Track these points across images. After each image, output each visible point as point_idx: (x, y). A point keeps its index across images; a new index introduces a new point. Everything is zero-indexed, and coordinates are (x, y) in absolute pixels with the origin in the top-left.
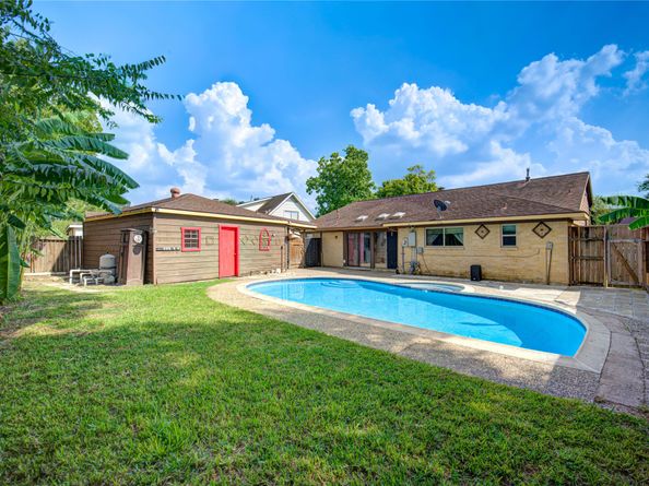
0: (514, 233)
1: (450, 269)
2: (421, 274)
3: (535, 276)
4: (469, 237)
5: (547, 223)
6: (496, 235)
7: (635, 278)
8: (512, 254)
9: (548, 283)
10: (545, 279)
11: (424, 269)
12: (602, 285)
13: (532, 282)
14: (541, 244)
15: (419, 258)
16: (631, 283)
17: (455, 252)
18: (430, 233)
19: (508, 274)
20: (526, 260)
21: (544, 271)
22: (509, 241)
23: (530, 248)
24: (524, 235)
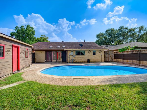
0: (95, 52)
1: (82, 61)
2: (74, 62)
3: (99, 61)
4: (86, 53)
5: (101, 51)
6: (92, 53)
7: (113, 60)
8: (95, 56)
9: (101, 62)
10: (101, 61)
11: (75, 61)
12: (108, 62)
13: (99, 62)
14: (100, 55)
15: (74, 58)
16: (112, 61)
17: (83, 57)
18: (77, 52)
19: (94, 61)
20: (97, 58)
21: (100, 60)
22: (94, 54)
23: (98, 55)
24: (97, 53)
